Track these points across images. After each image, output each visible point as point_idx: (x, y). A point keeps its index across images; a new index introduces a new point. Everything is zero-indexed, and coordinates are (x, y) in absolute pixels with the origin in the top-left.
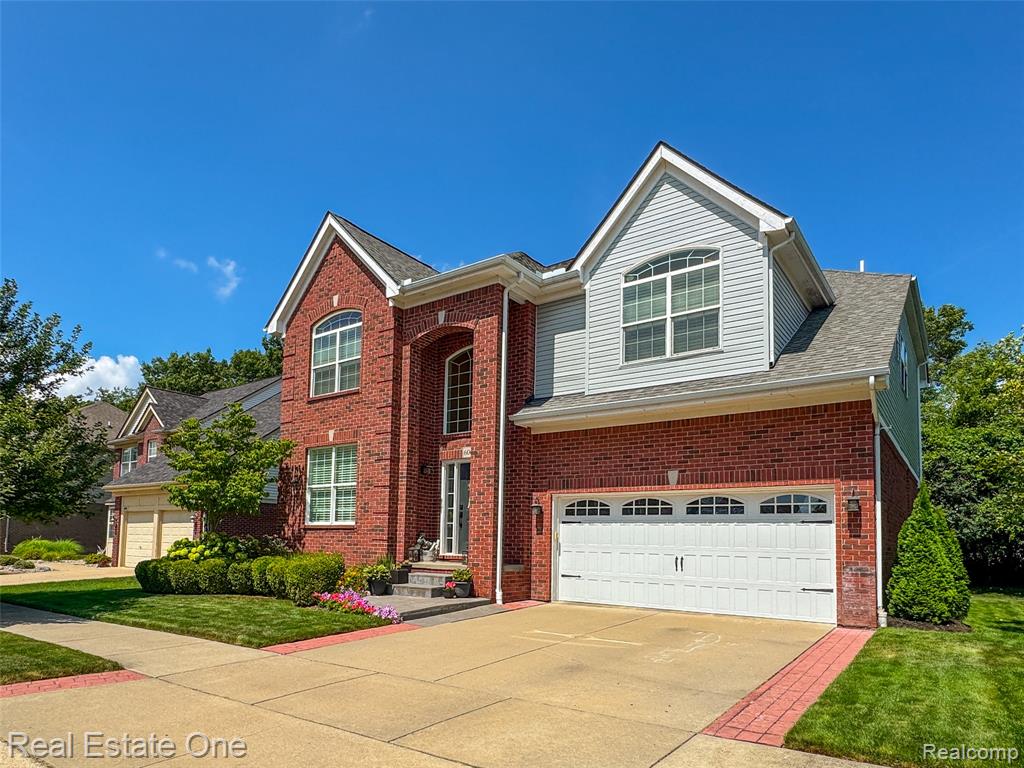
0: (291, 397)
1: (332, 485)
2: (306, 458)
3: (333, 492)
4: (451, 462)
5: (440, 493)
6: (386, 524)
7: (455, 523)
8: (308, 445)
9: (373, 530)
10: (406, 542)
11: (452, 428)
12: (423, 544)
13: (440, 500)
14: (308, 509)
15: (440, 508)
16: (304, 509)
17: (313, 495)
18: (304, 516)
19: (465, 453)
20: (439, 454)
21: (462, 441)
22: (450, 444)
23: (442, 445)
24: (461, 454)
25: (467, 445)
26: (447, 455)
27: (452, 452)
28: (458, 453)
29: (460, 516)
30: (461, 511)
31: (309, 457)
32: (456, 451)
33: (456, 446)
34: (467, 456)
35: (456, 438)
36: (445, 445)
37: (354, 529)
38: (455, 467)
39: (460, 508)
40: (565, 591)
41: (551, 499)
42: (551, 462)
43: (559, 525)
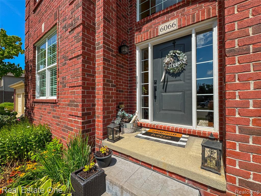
1: (47, 67)
3: (48, 74)
4: (143, 45)
5: (136, 71)
6: (80, 99)
9: (69, 105)
10: (104, 117)
12: (123, 117)
13: (136, 77)
15: (136, 83)
19: (162, 30)
20: (134, 39)
21: (157, 21)
22: (145, 28)
23: (137, 30)
24: (157, 32)
25: (163, 23)
26: (142, 38)
27: (147, 34)
28: (154, 33)
29: (155, 89)
30: (155, 85)
31: (37, 51)
32: (150, 32)
33: (151, 27)
34: (164, 32)
35: (151, 20)
36: (140, 30)
37: (56, 103)
38: (149, 48)
39: (155, 82)
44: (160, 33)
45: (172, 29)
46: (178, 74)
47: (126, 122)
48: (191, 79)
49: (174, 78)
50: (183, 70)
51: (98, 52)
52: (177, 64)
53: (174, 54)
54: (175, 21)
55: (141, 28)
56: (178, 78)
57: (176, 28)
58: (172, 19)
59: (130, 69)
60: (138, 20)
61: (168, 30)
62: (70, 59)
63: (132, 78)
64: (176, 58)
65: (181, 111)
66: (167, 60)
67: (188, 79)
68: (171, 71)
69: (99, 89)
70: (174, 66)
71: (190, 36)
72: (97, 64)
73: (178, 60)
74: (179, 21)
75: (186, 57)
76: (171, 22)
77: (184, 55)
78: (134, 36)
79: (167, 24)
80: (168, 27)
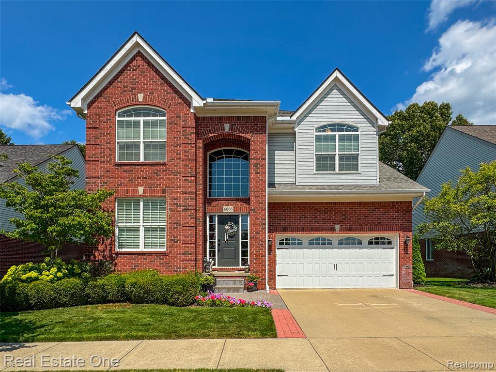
1: (141, 224)
2: (114, 204)
3: (142, 229)
6: (194, 250)
7: (216, 249)
9: (182, 254)
12: (207, 262)
13: (206, 235)
14: (117, 240)
15: (207, 240)
16: (114, 240)
17: (122, 230)
18: (114, 245)
19: (225, 209)
20: (206, 208)
21: (222, 202)
22: (213, 203)
23: (208, 203)
24: (222, 210)
25: (226, 205)
26: (212, 209)
27: (216, 208)
28: (220, 209)
29: (219, 245)
31: (116, 203)
32: (218, 208)
33: (218, 205)
34: (226, 211)
35: (218, 200)
36: (210, 204)
37: (165, 254)
38: (216, 217)
39: (219, 241)
40: (280, 283)
41: (275, 236)
42: (276, 217)
43: (277, 250)
44: (224, 211)
45: (230, 211)
46: (233, 237)
48: (239, 240)
49: (230, 239)
50: (235, 234)
52: (232, 231)
53: (231, 225)
54: (232, 207)
56: (232, 239)
57: (232, 211)
58: (231, 205)
60: (208, 195)
61: (228, 211)
64: (231, 227)
65: (234, 259)
66: (227, 227)
67: (237, 240)
68: (229, 234)
71: (239, 216)
73: (233, 229)
74: (234, 208)
76: (230, 207)
77: (236, 226)
78: (206, 206)
79: (228, 207)
80: (228, 209)
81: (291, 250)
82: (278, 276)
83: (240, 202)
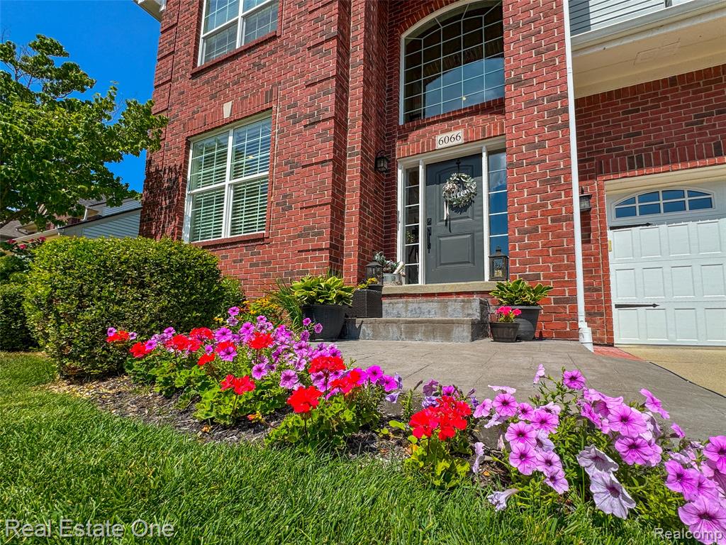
0: (169, 78)
1: (228, 181)
2: (187, 153)
3: (229, 195)
4: (410, 162)
5: (396, 203)
7: (421, 244)
8: (190, 134)
9: (299, 236)
11: (410, 118)
12: (383, 263)
13: (396, 212)
14: (187, 225)
16: (181, 224)
17: (196, 205)
18: (180, 234)
19: (441, 142)
20: (394, 151)
21: (433, 128)
22: (413, 136)
23: (399, 138)
24: (434, 144)
25: (442, 132)
26: (408, 150)
27: (418, 145)
28: (428, 144)
29: (428, 233)
30: (429, 226)
31: (191, 151)
32: (423, 143)
33: (424, 136)
34: (444, 145)
35: (424, 126)
36: (404, 138)
38: (421, 167)
39: (428, 222)
40: (625, 329)
41: (601, 188)
42: (600, 135)
43: (610, 233)
44: (439, 147)
45: (456, 142)
46: (465, 208)
47: (387, 272)
48: (482, 215)
49: (458, 215)
50: (471, 202)
51: (351, 160)
52: (463, 193)
53: (458, 179)
54: (460, 132)
55: (407, 136)
56: (464, 214)
57: (461, 141)
58: (456, 129)
59: (386, 199)
60: (401, 122)
61: (450, 144)
62: (303, 167)
63: (390, 213)
64: (461, 184)
65: (469, 262)
66: (448, 186)
67: (479, 216)
68: (455, 203)
69: (352, 214)
70: (458, 196)
71: (480, 155)
72: (349, 178)
73: (464, 188)
74: (466, 133)
75: (475, 183)
76: (455, 133)
77: (472, 180)
78: (394, 146)
79: (449, 134)
80: (450, 140)
81: (664, 226)
82: (617, 306)
83: (482, 114)
